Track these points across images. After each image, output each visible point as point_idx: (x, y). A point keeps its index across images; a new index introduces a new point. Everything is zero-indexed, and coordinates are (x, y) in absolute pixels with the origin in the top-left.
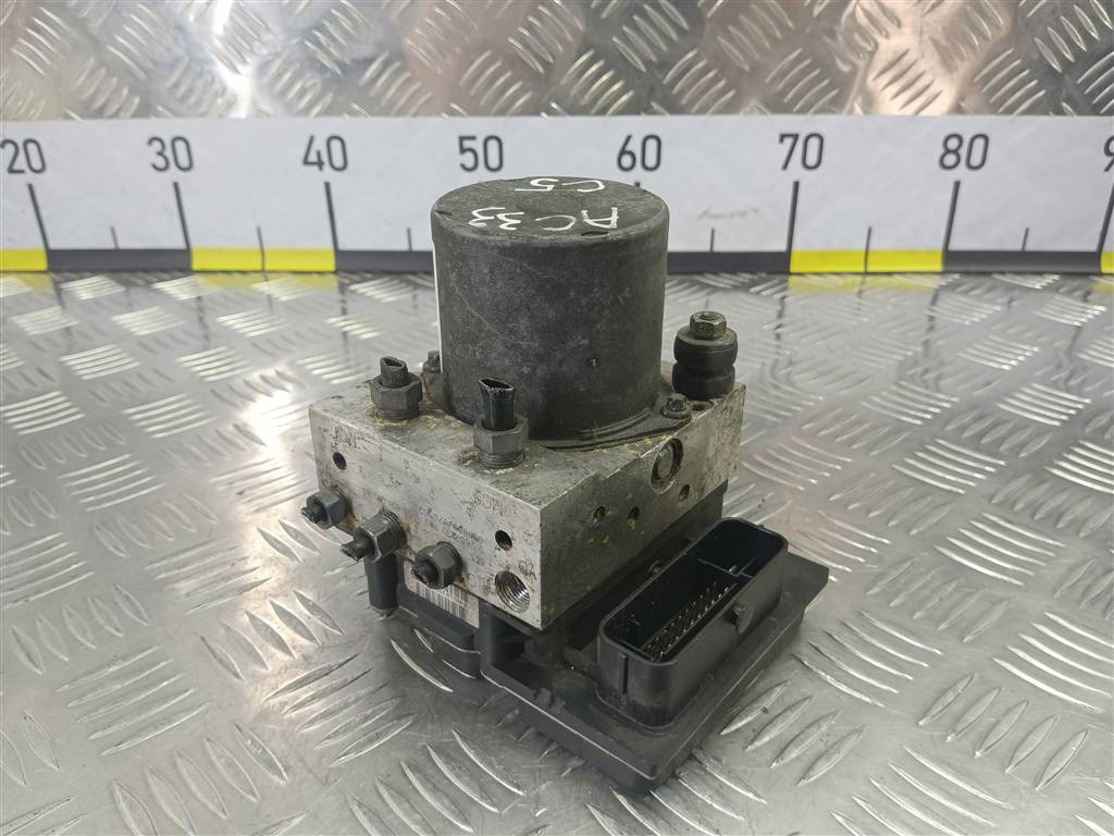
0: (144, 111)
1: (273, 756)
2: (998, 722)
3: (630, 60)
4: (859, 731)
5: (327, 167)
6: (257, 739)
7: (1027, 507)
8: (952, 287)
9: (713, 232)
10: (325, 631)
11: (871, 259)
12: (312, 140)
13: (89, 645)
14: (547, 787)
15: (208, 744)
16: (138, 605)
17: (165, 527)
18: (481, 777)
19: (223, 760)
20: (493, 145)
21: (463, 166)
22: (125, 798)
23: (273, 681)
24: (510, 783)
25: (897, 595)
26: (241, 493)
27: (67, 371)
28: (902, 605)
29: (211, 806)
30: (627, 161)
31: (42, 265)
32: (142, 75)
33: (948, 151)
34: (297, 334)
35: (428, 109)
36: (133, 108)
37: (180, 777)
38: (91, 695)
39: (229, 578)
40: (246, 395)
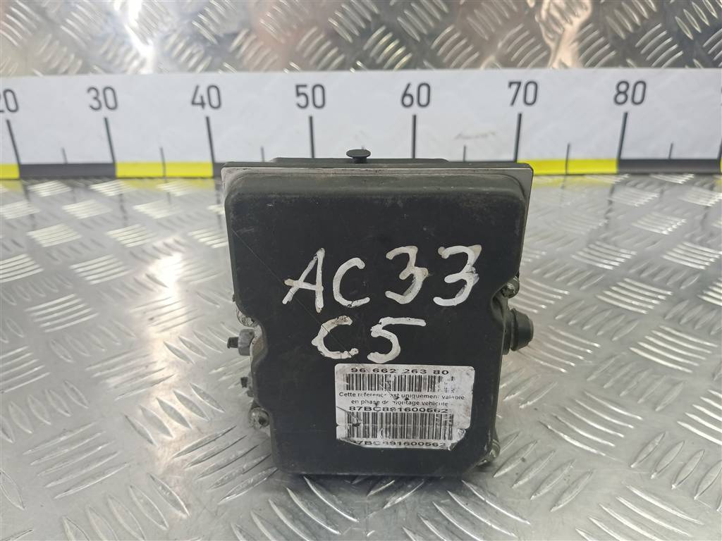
0: (85, 69)
1: (178, 497)
2: (685, 464)
3: (409, 33)
4: (591, 473)
5: (207, 106)
6: (166, 485)
7: (689, 322)
8: (624, 183)
9: (465, 148)
10: (212, 410)
11: (570, 164)
12: (197, 88)
13: (45, 421)
14: (374, 516)
15: (131, 490)
16: (81, 394)
17: (99, 342)
18: (326, 510)
19: (142, 501)
20: (318, 91)
21: (299, 105)
22: (71, 528)
23: (177, 445)
24: (348, 513)
25: (607, 381)
26: (152, 319)
27: (32, 241)
28: (612, 387)
29: (134, 533)
30: (408, 100)
31: (16, 174)
32: (83, 45)
33: (619, 93)
34: (189, 216)
35: (275, 67)
36: (77, 68)
37: (112, 513)
38: (48, 456)
39: (144, 376)
40: (154, 255)
